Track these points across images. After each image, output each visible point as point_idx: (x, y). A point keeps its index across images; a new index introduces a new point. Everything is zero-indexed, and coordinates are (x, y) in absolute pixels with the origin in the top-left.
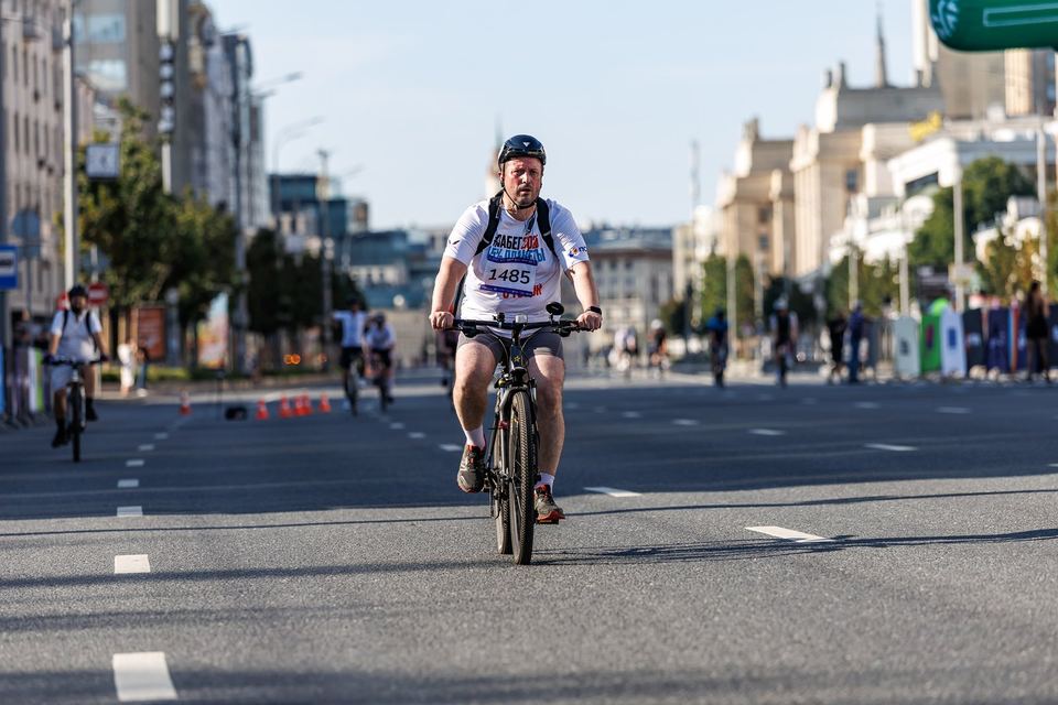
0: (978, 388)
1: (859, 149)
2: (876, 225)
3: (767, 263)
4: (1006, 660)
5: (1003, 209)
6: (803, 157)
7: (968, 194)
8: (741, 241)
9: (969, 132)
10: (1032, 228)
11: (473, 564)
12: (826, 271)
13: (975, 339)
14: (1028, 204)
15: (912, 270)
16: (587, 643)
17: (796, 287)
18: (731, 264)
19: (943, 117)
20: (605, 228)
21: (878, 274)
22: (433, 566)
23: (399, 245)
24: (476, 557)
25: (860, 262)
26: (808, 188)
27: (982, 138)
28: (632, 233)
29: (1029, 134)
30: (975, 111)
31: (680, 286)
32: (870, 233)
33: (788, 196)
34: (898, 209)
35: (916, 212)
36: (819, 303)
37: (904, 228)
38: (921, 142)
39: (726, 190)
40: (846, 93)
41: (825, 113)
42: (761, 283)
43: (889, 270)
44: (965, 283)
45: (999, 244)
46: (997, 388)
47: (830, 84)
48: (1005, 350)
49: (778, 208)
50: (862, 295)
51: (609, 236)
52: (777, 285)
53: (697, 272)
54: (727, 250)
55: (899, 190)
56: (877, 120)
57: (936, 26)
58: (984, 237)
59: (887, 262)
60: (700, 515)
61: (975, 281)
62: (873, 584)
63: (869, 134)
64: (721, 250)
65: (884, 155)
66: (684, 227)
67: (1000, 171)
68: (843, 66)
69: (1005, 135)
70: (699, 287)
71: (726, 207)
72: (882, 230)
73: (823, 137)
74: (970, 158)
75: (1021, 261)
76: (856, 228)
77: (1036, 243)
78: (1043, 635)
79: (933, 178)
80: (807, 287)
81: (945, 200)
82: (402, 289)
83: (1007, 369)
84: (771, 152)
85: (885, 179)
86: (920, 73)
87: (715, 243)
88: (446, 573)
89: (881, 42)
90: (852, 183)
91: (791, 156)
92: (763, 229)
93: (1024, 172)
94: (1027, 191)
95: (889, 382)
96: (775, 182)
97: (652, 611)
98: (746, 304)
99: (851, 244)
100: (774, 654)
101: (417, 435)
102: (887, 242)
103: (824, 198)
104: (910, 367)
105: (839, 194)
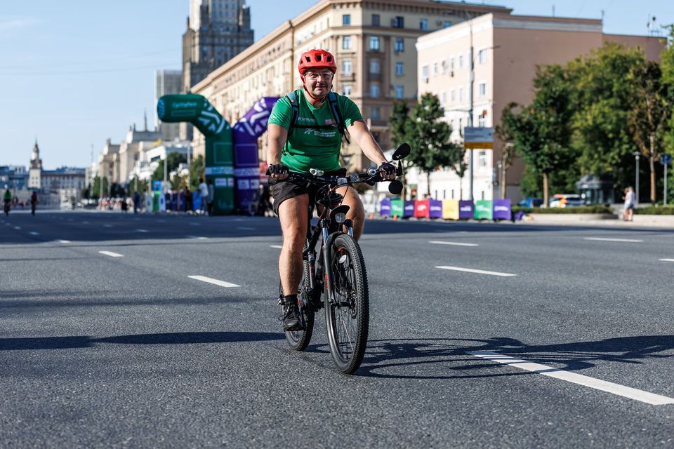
0: (169, 215)
1: (138, 148)
2: (143, 169)
3: (112, 179)
4: (167, 289)
5: (178, 166)
6: (123, 150)
7: (168, 162)
8: (105, 173)
9: (169, 144)
10: (186, 172)
11: (20, 260)
12: (128, 182)
13: (168, 202)
14: (185, 165)
15: (152, 182)
16: (50, 282)
17: (120, 186)
18: (102, 179)
19: (163, 140)
20: (66, 168)
21: (143, 183)
22: (8, 260)
23: (6, 170)
24: (21, 258)
25: (138, 180)
26: (124, 159)
27: (173, 147)
28: (74, 169)
29: (186, 145)
30: (171, 138)
31: (87, 185)
32: (141, 172)
33: (118, 160)
34: (149, 165)
35: (154, 166)
36: (126, 190)
37: (150, 171)
38: (156, 147)
39: (101, 158)
40: (135, 133)
41: (129, 138)
42: (110, 185)
43: (146, 182)
44: (166, 186)
45: (177, 177)
46: (174, 216)
47: (131, 130)
48: (176, 205)
49: (115, 164)
50: (138, 188)
51: (67, 170)
52: (114, 185)
53: (92, 181)
54: (101, 175)
55: (149, 160)
56: (144, 140)
57: (159, 115)
58: (172, 174)
59: (145, 180)
60: (87, 248)
61: (169, 185)
62: (133, 268)
63: (141, 144)
64: (99, 175)
65: (145, 150)
66: (89, 168)
67: (177, 156)
68: (135, 125)
69: (179, 146)
70: (92, 185)
71: (101, 163)
72: (144, 171)
73: (128, 145)
74: (169, 152)
75: (182, 181)
76: (137, 170)
77: (186, 176)
78: (179, 283)
79: (159, 157)
80: (123, 186)
81: (162, 163)
82: (6, 183)
83: (176, 210)
84: (114, 148)
85: (145, 157)
86: (156, 128)
87: (97, 173)
88: (11, 262)
89: (146, 119)
90: (136, 157)
91: (119, 149)
92: (111, 170)
93: (184, 156)
94: (185, 161)
95: (144, 214)
96: (115, 157)
97: (69, 274)
98: (105, 190)
99: (136, 175)
100: (103, 287)
101: (8, 224)
102: (145, 174)
103: (128, 161)
104: (150, 208)
105: (132, 160)
